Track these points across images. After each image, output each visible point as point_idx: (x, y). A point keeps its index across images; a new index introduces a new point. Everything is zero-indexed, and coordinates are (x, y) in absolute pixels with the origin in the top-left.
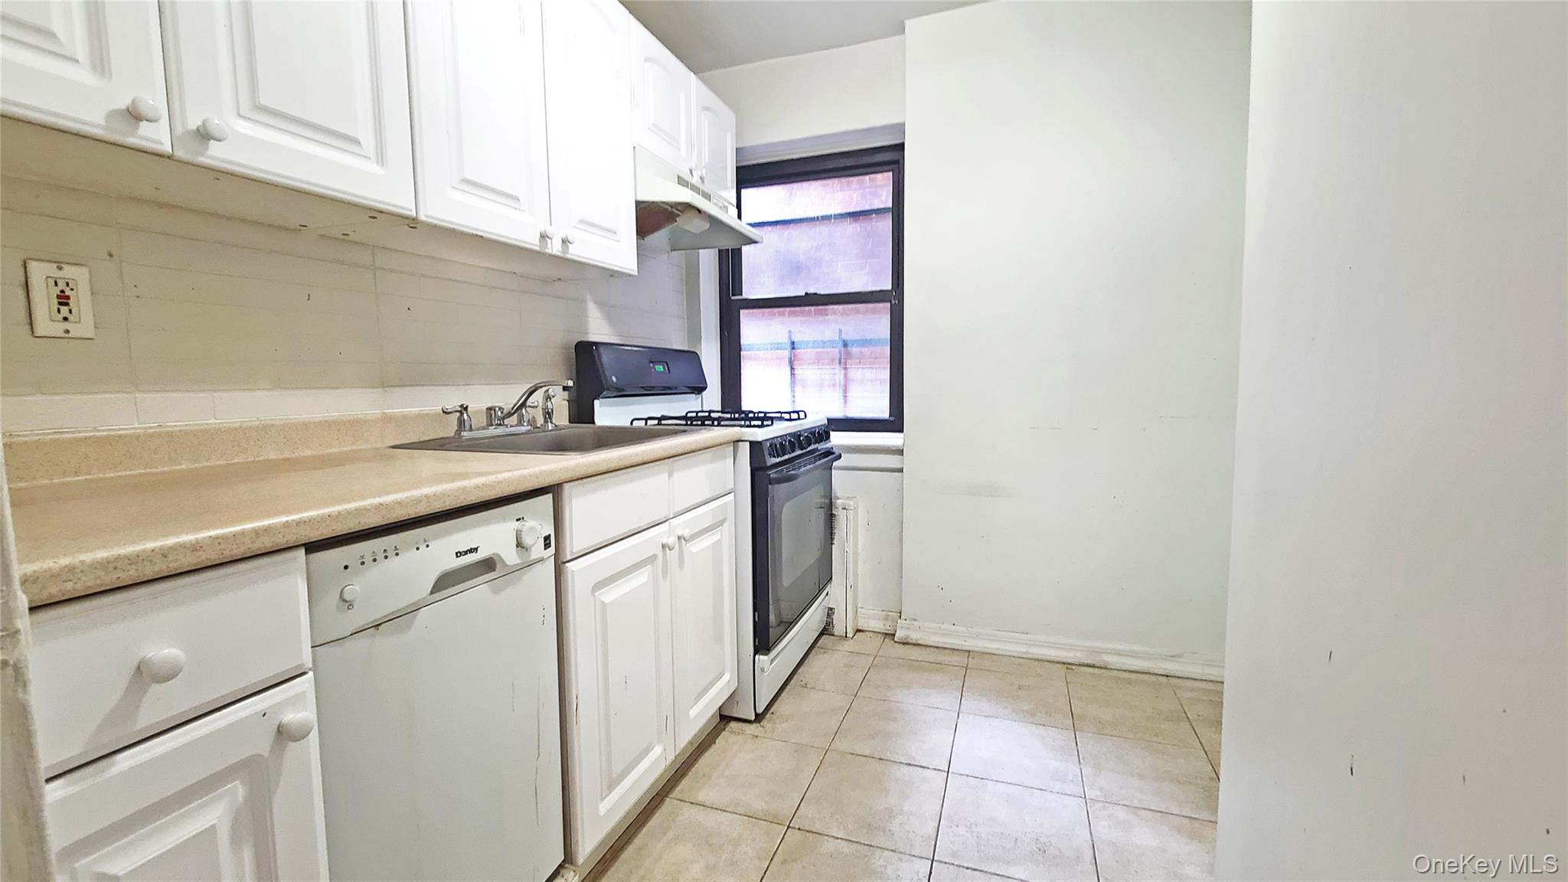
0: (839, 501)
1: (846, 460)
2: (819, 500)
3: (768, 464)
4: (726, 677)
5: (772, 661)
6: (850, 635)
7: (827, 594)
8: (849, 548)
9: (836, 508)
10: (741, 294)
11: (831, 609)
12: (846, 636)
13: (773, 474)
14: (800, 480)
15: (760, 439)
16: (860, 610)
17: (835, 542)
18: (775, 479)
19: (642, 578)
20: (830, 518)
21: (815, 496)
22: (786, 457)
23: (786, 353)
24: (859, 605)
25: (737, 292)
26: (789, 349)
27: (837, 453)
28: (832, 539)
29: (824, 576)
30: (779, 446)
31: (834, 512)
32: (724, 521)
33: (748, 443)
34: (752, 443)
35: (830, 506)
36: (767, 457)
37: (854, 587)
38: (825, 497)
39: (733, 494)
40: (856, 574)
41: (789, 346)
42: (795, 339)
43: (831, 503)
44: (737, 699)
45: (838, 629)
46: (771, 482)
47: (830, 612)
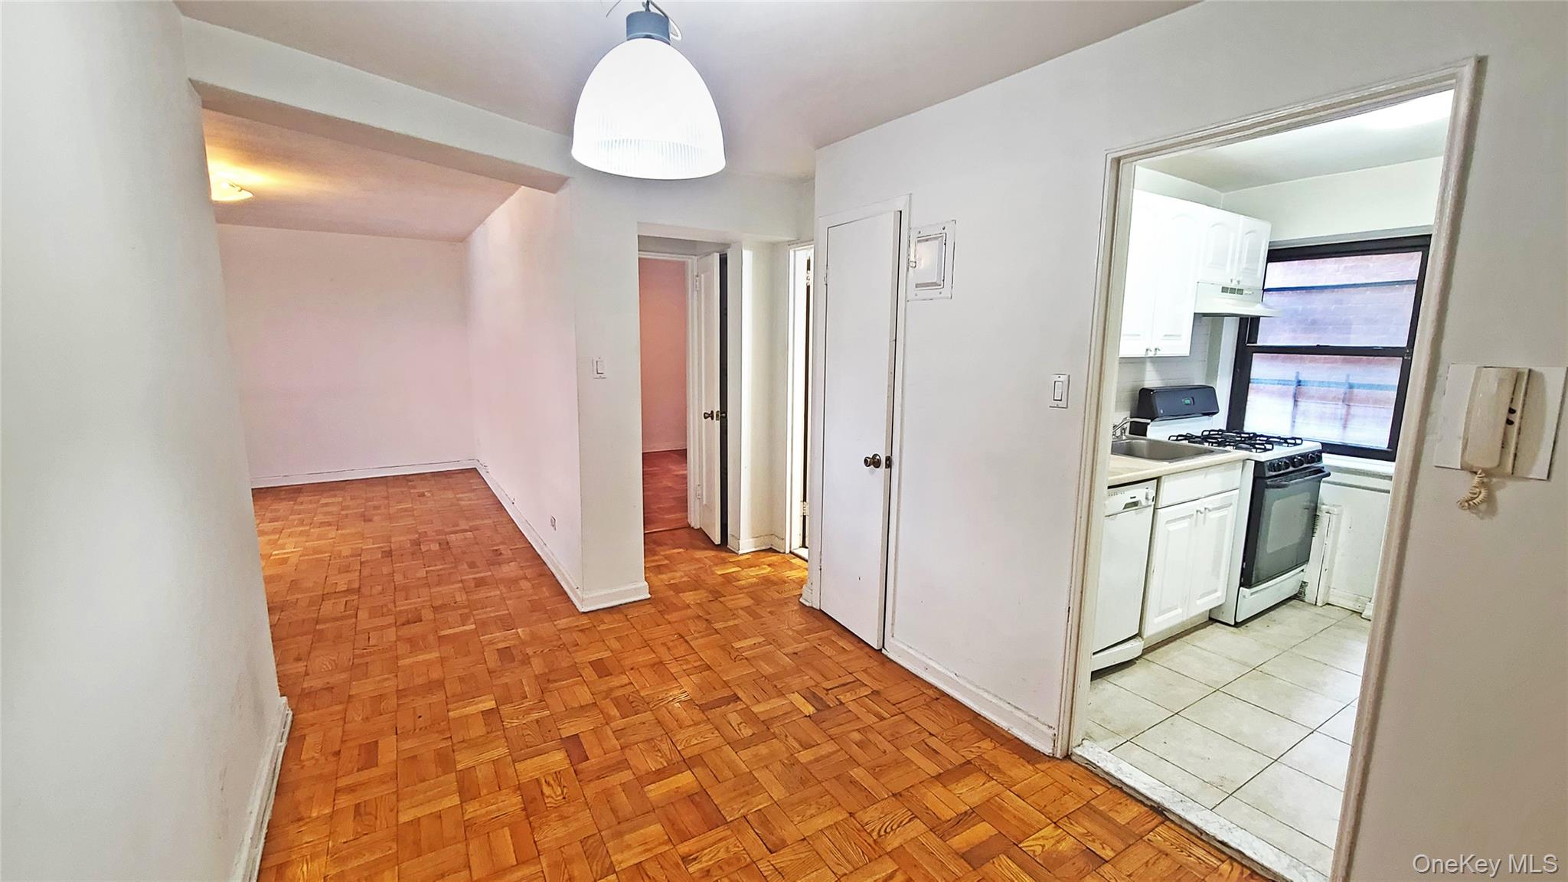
0: (1324, 507)
1: (1334, 477)
2: (1305, 504)
3: (1267, 475)
4: (1219, 594)
5: (1252, 594)
6: (1319, 604)
7: (1302, 571)
8: (1329, 541)
9: (1320, 511)
10: (1256, 343)
11: (1305, 583)
12: (1316, 605)
13: (1269, 482)
14: (1289, 487)
15: (1263, 460)
16: (1332, 590)
17: (1316, 535)
18: (1271, 485)
19: (1185, 524)
20: (1314, 518)
21: (1303, 499)
22: (1281, 472)
23: (1292, 389)
24: (1332, 586)
25: (1253, 340)
26: (1295, 386)
27: (1327, 472)
28: (1313, 533)
29: (1301, 557)
30: (1274, 465)
31: (1318, 514)
32: (1231, 504)
33: (1253, 462)
34: (1256, 461)
35: (1316, 508)
36: (1266, 470)
37: (1330, 571)
38: (1311, 501)
39: (1238, 490)
40: (1332, 561)
41: (1295, 383)
42: (1301, 379)
43: (1316, 506)
44: (1223, 610)
45: (1310, 596)
46: (1268, 487)
47: (1304, 584)
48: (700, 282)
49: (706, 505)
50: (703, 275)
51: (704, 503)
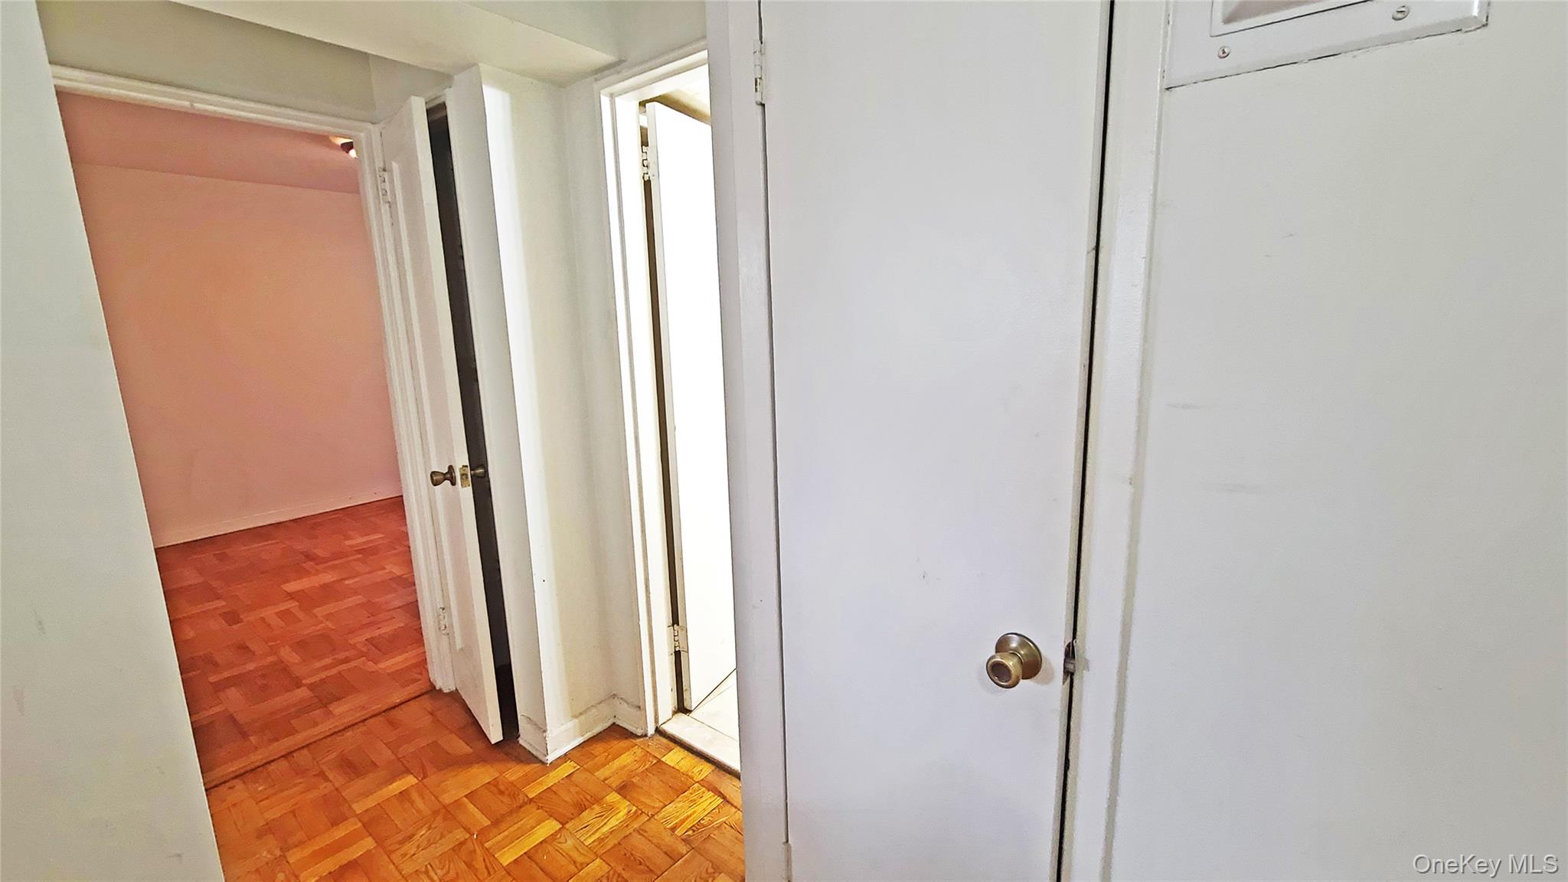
48: (392, 181)
49: (461, 649)
50: (395, 165)
51: (459, 646)
